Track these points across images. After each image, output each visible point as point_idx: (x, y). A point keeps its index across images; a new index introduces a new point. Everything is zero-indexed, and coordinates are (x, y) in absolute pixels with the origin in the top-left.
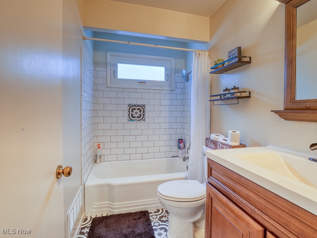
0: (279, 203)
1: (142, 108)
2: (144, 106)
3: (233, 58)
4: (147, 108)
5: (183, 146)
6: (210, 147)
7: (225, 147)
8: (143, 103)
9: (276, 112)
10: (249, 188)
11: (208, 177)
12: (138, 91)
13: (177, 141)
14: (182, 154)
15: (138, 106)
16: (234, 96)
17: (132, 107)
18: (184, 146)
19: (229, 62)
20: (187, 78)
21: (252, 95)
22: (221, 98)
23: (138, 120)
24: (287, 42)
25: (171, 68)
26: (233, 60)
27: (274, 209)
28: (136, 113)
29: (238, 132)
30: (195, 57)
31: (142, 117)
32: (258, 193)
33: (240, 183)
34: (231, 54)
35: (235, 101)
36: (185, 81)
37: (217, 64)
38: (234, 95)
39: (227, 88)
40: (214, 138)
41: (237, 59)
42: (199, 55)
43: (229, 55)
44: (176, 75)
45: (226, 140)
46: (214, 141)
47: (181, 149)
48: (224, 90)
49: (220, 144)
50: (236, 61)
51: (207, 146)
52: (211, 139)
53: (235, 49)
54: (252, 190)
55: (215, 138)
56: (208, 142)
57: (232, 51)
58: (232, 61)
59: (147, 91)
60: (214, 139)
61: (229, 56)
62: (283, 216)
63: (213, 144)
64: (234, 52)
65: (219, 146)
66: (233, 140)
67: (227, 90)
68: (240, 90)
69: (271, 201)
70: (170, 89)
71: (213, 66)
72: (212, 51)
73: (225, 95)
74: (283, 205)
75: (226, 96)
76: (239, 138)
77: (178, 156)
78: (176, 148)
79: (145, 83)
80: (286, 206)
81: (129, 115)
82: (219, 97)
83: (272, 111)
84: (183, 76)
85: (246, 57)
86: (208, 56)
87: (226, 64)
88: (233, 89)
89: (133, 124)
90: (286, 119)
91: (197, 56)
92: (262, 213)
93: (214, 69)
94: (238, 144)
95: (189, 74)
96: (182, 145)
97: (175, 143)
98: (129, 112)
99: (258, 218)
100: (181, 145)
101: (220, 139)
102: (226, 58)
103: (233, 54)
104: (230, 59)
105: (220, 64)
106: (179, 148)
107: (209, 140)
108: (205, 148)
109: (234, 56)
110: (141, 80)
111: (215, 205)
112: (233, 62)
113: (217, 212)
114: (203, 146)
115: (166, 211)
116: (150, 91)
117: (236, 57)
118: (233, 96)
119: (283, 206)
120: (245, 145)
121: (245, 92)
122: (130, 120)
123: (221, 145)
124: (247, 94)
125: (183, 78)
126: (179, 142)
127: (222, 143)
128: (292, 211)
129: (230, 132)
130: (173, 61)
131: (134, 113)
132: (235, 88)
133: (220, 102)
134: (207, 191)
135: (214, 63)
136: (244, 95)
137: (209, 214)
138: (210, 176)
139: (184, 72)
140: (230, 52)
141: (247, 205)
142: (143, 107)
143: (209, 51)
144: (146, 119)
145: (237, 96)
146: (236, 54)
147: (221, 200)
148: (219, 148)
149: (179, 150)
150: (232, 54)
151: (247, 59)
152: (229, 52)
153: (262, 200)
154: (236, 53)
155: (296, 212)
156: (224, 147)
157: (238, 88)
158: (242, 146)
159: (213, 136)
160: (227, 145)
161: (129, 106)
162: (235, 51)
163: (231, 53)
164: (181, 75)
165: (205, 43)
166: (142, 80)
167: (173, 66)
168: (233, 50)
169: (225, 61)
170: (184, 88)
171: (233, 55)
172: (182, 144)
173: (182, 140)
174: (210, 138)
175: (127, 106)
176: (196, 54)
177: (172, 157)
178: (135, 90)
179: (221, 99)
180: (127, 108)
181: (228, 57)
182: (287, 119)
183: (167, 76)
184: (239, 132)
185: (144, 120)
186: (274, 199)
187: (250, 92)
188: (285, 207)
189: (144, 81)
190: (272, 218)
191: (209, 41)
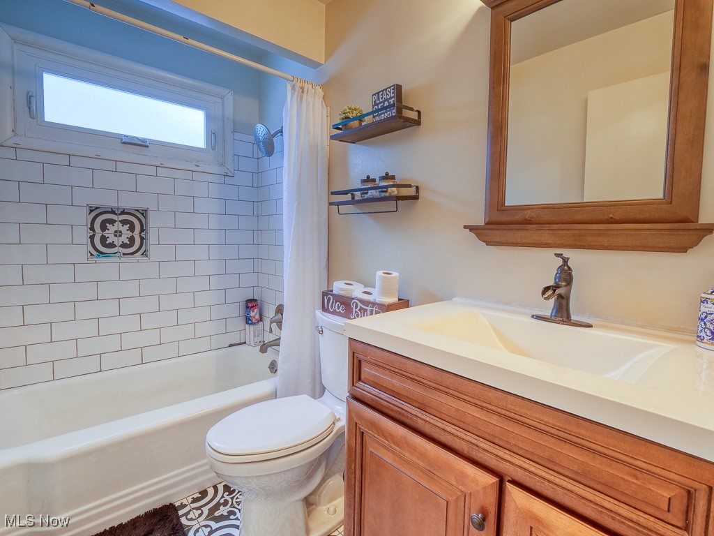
0: (536, 418)
1: (137, 220)
2: (144, 213)
3: (384, 108)
4: (153, 221)
5: (257, 317)
6: (334, 313)
7: (369, 308)
8: (141, 206)
9: (472, 229)
10: (461, 396)
11: (353, 385)
12: (120, 167)
13: (243, 305)
14: (254, 336)
15: (123, 213)
16: (387, 194)
17: (101, 217)
18: (261, 315)
19: (376, 116)
20: (269, 146)
21: (422, 193)
22: (353, 198)
23: (124, 254)
24: (494, 88)
25: (223, 117)
26: (384, 113)
27: (523, 432)
28: (118, 233)
29: (395, 274)
30: (292, 95)
31: (137, 245)
32: (485, 405)
33: (440, 387)
34: (379, 100)
35: (391, 205)
36: (260, 155)
37: (348, 118)
38: (386, 191)
39: (368, 177)
40: (341, 289)
41: (394, 112)
42: (303, 92)
43: (375, 101)
44: (238, 136)
45: (369, 293)
46: (342, 297)
47: (252, 324)
48: (364, 181)
49: (357, 304)
50: (392, 116)
51: (324, 309)
52: (334, 292)
53: (390, 88)
54: (470, 399)
55: (346, 290)
56: (329, 300)
57: (382, 91)
58: (382, 114)
59: (152, 171)
60: (342, 293)
61: (376, 104)
62: (543, 443)
63: (341, 303)
64: (387, 94)
65: (356, 307)
66: (385, 292)
67: (368, 180)
68: (398, 181)
69: (517, 417)
70: (223, 171)
71: (339, 121)
72: (330, 87)
73: (364, 191)
74: (546, 420)
75: (367, 193)
76: (397, 286)
77: (245, 343)
78: (240, 324)
79: (147, 146)
80: (551, 421)
81: (92, 238)
82: (348, 197)
83: (465, 227)
84: (257, 140)
85: (412, 109)
86: (321, 99)
87: (368, 120)
88: (383, 178)
89: (107, 268)
90: (488, 243)
91: (296, 92)
92: (495, 446)
93: (340, 129)
94: (395, 300)
95: (274, 136)
96: (254, 314)
97: (237, 310)
98: (92, 228)
99: (486, 458)
100: (252, 314)
101: (357, 291)
102: (367, 107)
103: (385, 100)
104: (378, 110)
105: (354, 119)
106: (247, 323)
107: (332, 295)
108: (321, 315)
109: (386, 104)
110: (133, 137)
111: (371, 447)
112: (383, 117)
113: (380, 463)
114: (316, 311)
115: (227, 488)
116: (161, 172)
117: (390, 106)
118: (383, 195)
119: (545, 422)
120: (408, 301)
121: (410, 186)
122: (95, 253)
123: (360, 304)
124: (411, 192)
125: (259, 146)
126: (247, 307)
127: (361, 301)
128: (566, 429)
129: (380, 273)
130: (229, 98)
131: (110, 233)
132: (387, 177)
133: (350, 208)
134: (350, 418)
135: (340, 115)
136: (405, 192)
137: (357, 473)
138: (357, 382)
139: (261, 130)
140: (378, 93)
141: (459, 434)
142: (140, 215)
143: (324, 86)
144: (153, 251)
145: (393, 194)
146: (391, 101)
147: (390, 434)
148: (356, 312)
149: (247, 326)
150: (382, 98)
151: (413, 115)
152: (375, 94)
153: (495, 417)
154: (391, 98)
155: (575, 430)
156: (367, 310)
157: (393, 178)
158: (403, 303)
159: (339, 287)
160: (373, 304)
161: (91, 211)
162: (390, 92)
163: (381, 96)
164: (252, 139)
165: (315, 65)
166: (136, 138)
167: (229, 112)
168: (386, 90)
169: (364, 113)
170: (258, 172)
171: (383, 102)
172: (256, 310)
173: (255, 300)
174: (332, 291)
175: (85, 211)
176: (293, 87)
177: (231, 346)
178: (111, 166)
179: (353, 202)
180: (83, 218)
181: (373, 106)
182: (492, 242)
183: (213, 135)
184: (398, 274)
185: (145, 254)
186: (523, 411)
187: (417, 187)
188: (549, 423)
189: (144, 140)
190: (517, 452)
191: (323, 63)
